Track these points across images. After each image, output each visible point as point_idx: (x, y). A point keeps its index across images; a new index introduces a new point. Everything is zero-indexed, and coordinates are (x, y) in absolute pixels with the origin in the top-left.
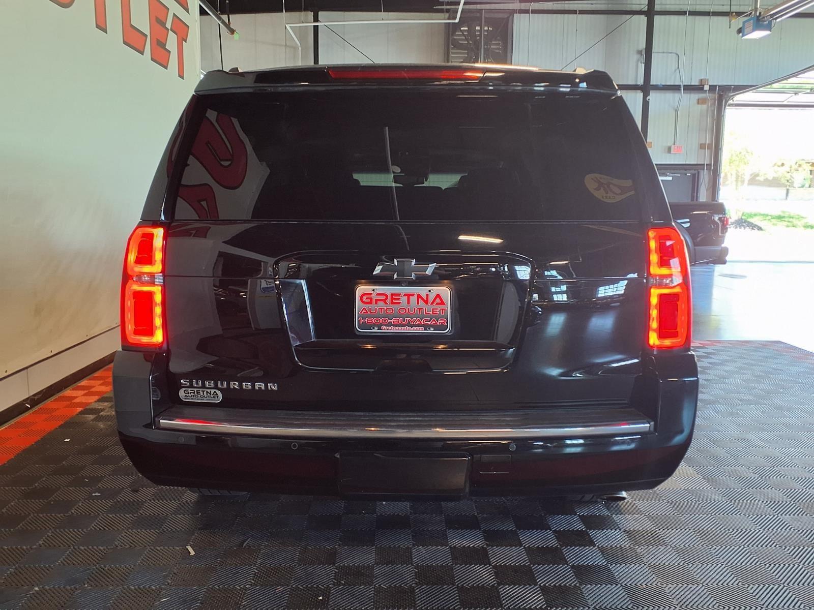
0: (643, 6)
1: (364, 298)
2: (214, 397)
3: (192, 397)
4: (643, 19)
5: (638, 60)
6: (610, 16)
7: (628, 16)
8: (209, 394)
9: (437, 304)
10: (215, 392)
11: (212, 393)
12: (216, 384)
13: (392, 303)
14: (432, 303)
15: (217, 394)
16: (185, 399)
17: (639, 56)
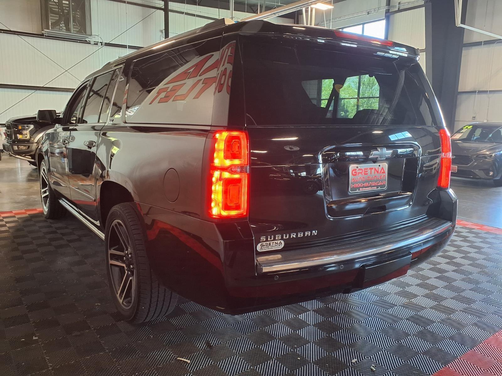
0: (161, 6)
1: (354, 172)
2: (279, 246)
3: (265, 248)
4: (162, 13)
5: (161, 36)
6: (144, 8)
7: (154, 10)
8: (276, 244)
9: (382, 173)
10: (280, 242)
11: (278, 243)
12: (282, 237)
13: (365, 174)
14: (380, 173)
15: (281, 243)
16: (261, 250)
17: (161, 33)
